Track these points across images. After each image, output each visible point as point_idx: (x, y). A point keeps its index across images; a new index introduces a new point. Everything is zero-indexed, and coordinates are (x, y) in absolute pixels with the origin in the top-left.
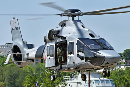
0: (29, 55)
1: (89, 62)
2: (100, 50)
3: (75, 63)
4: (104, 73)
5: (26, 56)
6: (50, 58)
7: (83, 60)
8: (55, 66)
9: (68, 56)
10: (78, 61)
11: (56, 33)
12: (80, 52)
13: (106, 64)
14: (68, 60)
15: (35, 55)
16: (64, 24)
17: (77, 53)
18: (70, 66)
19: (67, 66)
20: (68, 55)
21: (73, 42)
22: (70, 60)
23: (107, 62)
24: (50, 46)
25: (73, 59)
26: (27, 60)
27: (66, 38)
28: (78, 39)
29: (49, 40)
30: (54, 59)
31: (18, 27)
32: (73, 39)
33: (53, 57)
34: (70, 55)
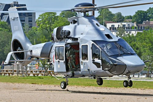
0: (33, 52)
1: (107, 70)
2: (120, 56)
3: (90, 71)
4: (125, 83)
5: (29, 53)
6: (59, 62)
7: (100, 67)
8: (66, 71)
9: (82, 62)
10: (94, 68)
11: (66, 34)
12: (96, 58)
13: (127, 73)
14: (82, 67)
15: (40, 53)
16: (75, 21)
17: (92, 59)
18: (84, 73)
19: (80, 73)
20: (81, 60)
21: (87, 45)
22: (84, 67)
23: (128, 71)
24: (59, 47)
25: (87, 66)
26: (31, 58)
27: (78, 40)
28: (93, 43)
29: (57, 40)
30: (64, 63)
31: (18, 18)
32: (87, 41)
33: (63, 61)
34: (84, 60)
